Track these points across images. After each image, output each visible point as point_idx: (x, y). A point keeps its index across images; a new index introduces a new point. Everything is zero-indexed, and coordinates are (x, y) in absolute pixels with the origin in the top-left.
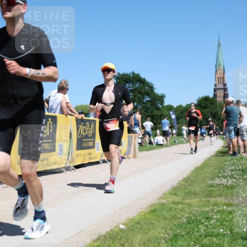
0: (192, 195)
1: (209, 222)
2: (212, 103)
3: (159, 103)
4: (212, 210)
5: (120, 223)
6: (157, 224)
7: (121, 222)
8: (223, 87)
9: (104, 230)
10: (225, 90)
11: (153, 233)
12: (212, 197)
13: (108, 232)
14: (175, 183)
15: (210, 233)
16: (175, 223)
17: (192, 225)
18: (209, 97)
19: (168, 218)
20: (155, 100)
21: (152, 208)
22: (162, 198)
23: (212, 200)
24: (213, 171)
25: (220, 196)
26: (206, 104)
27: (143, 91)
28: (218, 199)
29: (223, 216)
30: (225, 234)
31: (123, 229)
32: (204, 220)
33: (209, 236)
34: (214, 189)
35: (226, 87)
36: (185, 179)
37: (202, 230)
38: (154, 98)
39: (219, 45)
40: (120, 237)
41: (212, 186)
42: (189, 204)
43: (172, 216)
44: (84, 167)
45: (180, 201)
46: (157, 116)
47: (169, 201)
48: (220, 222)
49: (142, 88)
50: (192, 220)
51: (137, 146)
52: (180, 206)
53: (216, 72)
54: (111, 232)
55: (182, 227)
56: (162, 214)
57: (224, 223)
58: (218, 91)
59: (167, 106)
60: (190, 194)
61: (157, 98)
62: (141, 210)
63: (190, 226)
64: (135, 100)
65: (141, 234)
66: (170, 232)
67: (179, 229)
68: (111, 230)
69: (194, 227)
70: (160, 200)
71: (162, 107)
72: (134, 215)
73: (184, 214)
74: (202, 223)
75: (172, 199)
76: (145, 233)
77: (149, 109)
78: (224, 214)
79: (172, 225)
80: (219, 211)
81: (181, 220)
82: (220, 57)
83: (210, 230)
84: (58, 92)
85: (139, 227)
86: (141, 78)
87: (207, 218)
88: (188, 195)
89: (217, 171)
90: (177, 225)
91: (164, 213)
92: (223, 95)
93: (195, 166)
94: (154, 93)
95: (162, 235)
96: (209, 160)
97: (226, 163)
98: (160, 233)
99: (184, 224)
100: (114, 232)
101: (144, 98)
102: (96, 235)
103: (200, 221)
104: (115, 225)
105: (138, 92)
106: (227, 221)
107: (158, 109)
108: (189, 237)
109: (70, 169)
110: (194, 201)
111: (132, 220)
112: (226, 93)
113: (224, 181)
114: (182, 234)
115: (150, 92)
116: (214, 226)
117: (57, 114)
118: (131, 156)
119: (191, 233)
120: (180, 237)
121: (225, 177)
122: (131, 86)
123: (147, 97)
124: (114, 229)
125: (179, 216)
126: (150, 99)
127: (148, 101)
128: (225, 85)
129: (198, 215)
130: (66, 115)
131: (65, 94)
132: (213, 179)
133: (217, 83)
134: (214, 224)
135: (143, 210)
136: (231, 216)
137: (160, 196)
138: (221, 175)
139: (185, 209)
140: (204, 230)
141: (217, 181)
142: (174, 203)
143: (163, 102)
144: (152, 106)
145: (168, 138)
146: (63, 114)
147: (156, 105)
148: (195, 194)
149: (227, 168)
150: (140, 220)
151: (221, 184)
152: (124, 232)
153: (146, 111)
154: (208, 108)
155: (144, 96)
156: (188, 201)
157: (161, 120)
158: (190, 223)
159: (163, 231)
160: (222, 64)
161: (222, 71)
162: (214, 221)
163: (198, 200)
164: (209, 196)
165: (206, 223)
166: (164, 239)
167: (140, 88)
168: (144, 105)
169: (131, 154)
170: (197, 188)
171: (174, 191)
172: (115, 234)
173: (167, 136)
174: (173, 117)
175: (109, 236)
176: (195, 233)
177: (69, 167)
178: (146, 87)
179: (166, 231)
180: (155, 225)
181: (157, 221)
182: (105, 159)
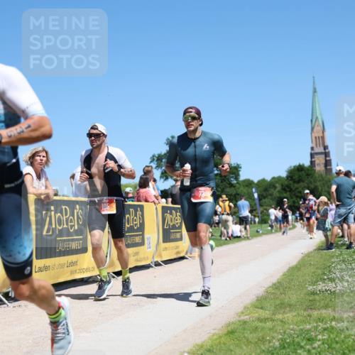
0: (285, 308)
1: (311, 345)
2: (308, 175)
3: (232, 177)
4: (316, 328)
5: (184, 352)
6: (237, 350)
7: (186, 349)
8: (323, 151)
10: (327, 154)
12: (315, 309)
14: (260, 291)
16: (264, 348)
17: (288, 350)
18: (303, 165)
19: (252, 341)
21: (229, 329)
22: (242, 313)
23: (315, 313)
24: (314, 272)
25: (326, 307)
26: (300, 176)
28: (324, 311)
29: (332, 336)
32: (305, 342)
34: (317, 297)
35: (327, 151)
36: (274, 284)
39: (315, 91)
41: (314, 293)
42: (282, 321)
43: (259, 340)
45: (269, 316)
46: (231, 195)
47: (253, 317)
48: (328, 345)
50: (287, 343)
52: (269, 324)
53: (312, 129)
56: (244, 337)
57: (334, 345)
58: (315, 156)
59: (244, 181)
60: (283, 306)
62: (213, 332)
63: (284, 351)
69: (290, 353)
70: (240, 316)
71: (237, 183)
72: (203, 340)
73: (275, 335)
74: (302, 347)
75: (257, 315)
78: (333, 333)
79: (258, 351)
80: (325, 329)
81: (271, 344)
82: (317, 105)
87: (309, 340)
88: (281, 307)
89: (320, 272)
90: (266, 350)
91: (246, 335)
92: (324, 161)
96: (309, 257)
97: (333, 260)
99: (275, 349)
103: (299, 344)
106: (337, 343)
107: (232, 185)
110: (289, 316)
111: (202, 346)
112: (328, 159)
113: (331, 286)
116: (319, 350)
121: (332, 280)
125: (268, 338)
127: (217, 175)
128: (325, 148)
129: (296, 336)
132: (314, 283)
133: (314, 145)
134: (319, 347)
135: (216, 331)
136: (343, 336)
137: (240, 311)
138: (326, 277)
139: (276, 327)
141: (321, 286)
142: (260, 320)
143: (238, 175)
144: (222, 182)
145: (248, 227)
147: (229, 179)
148: (290, 305)
149: (334, 267)
151: (326, 291)
154: (303, 182)
156: (280, 317)
157: (237, 201)
158: (284, 348)
160: (319, 117)
161: (320, 128)
162: (319, 343)
163: (294, 314)
164: (311, 309)
165: (308, 347)
169: (195, 253)
170: (293, 297)
171: (260, 303)
174: (256, 195)
180: (235, 352)
181: (237, 346)
182: (159, 260)
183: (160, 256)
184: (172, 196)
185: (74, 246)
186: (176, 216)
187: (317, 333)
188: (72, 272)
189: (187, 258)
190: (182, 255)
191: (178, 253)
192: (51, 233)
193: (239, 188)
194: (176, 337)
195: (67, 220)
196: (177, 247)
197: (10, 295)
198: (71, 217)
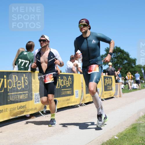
3: (133, 64)
5: (114, 136)
9: (106, 139)
13: (107, 141)
20: (130, 62)
21: (133, 126)
22: (138, 120)
27: (123, 57)
31: (117, 139)
38: (130, 61)
40: (115, 144)
44: (90, 103)
46: (132, 71)
49: (122, 56)
51: (121, 90)
61: (131, 61)
64: (118, 63)
65: (127, 141)
68: (110, 140)
70: (137, 121)
71: (135, 66)
72: (122, 131)
76: (130, 141)
77: (127, 68)
85: (126, 137)
86: (121, 49)
94: (129, 58)
95: (140, 142)
98: (139, 141)
100: (111, 141)
101: (123, 61)
102: (101, 143)
104: (112, 136)
105: (120, 58)
107: (132, 67)
109: (82, 105)
111: (122, 133)
115: (127, 57)
118: (118, 96)
122: (115, 54)
123: (125, 60)
124: (111, 139)
126: (127, 62)
127: (126, 63)
135: (128, 128)
143: (135, 63)
144: (128, 66)
145: (140, 84)
147: (131, 65)
150: (126, 133)
152: (117, 140)
153: (125, 69)
155: (124, 60)
159: (141, 140)
166: (142, 144)
167: (121, 56)
168: (124, 66)
169: (118, 95)
172: (112, 142)
173: (139, 83)
174: (143, 71)
177: (82, 104)
178: (125, 55)
179: (143, 140)
180: (136, 136)
182: (103, 98)
183: (103, 96)
184: (108, 72)
185: (68, 92)
186: (110, 80)
188: (68, 103)
189: (114, 98)
190: (112, 96)
191: (111, 95)
192: (59, 88)
193: (136, 68)
194: (111, 129)
195: (65, 82)
196: (110, 93)
197: (44, 112)
198: (67, 81)
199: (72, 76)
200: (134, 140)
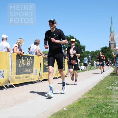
1: (107, 107)
2: (108, 50)
3: (83, 50)
4: (109, 101)
5: (64, 107)
6: (82, 108)
8: (113, 42)
9: (57, 111)
11: (80, 112)
13: (58, 112)
14: (90, 88)
15: (108, 112)
16: (91, 108)
17: (99, 108)
18: (107, 47)
19: (87, 105)
21: (80, 100)
22: (84, 95)
23: (109, 96)
24: (108, 83)
28: (111, 96)
30: (115, 113)
31: (65, 110)
32: (105, 106)
33: (107, 114)
34: (109, 91)
35: (115, 42)
36: (95, 86)
37: (103, 111)
39: (112, 22)
40: (64, 114)
41: (108, 90)
42: (97, 99)
43: (89, 104)
44: (47, 80)
45: (93, 97)
46: (82, 56)
47: (87, 97)
50: (99, 106)
52: (93, 99)
53: (110, 35)
54: (60, 112)
55: (94, 109)
58: (111, 44)
59: (87, 51)
60: (98, 94)
61: (81, 48)
62: (74, 101)
63: (98, 109)
65: (74, 112)
66: (88, 112)
67: (93, 110)
68: (60, 111)
69: (100, 110)
70: (83, 96)
71: (84, 52)
72: (71, 104)
73: (95, 103)
74: (104, 108)
75: (89, 96)
76: (76, 112)
79: (89, 108)
81: (93, 106)
82: (112, 27)
83: (107, 111)
84: (34, 45)
85: (73, 109)
86: (74, 38)
87: (106, 105)
89: (110, 83)
91: (85, 103)
92: (113, 46)
93: (100, 80)
94: (80, 45)
95: (84, 113)
96: (107, 78)
97: (115, 79)
103: (103, 107)
104: (61, 108)
107: (82, 53)
108: (98, 114)
109: (40, 81)
110: (100, 97)
111: (70, 106)
112: (115, 45)
114: (94, 113)
115: (78, 45)
116: (109, 109)
117: (34, 55)
119: (98, 112)
120: (93, 114)
121: (114, 86)
122: (69, 42)
124: (61, 110)
125: (92, 104)
129: (102, 104)
130: (38, 56)
131: (38, 46)
132: (108, 86)
133: (110, 40)
135: (75, 101)
138: (112, 85)
139: (95, 101)
140: (105, 111)
141: (111, 87)
142: (90, 98)
143: (85, 49)
145: (87, 67)
146: (37, 55)
147: (81, 51)
148: (100, 93)
149: (115, 81)
150: (74, 106)
151: (112, 89)
154: (106, 52)
156: (97, 97)
158: (98, 108)
159: (85, 111)
160: (113, 31)
161: (113, 35)
162: (110, 107)
163: (102, 96)
164: (107, 95)
165: (106, 108)
166: (85, 115)
170: (101, 91)
171: (90, 92)
172: (62, 113)
174: (90, 56)
175: (59, 113)
176: (100, 113)
179: (86, 111)
180: (81, 108)
181: (82, 106)
182: (57, 76)
187: (109, 103)
188: (28, 80)
192: (21, 66)
193: (84, 54)
194: (61, 102)
195: (27, 62)
197: (7, 86)
198: (28, 61)
199: (33, 57)
200: (79, 112)
